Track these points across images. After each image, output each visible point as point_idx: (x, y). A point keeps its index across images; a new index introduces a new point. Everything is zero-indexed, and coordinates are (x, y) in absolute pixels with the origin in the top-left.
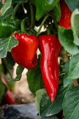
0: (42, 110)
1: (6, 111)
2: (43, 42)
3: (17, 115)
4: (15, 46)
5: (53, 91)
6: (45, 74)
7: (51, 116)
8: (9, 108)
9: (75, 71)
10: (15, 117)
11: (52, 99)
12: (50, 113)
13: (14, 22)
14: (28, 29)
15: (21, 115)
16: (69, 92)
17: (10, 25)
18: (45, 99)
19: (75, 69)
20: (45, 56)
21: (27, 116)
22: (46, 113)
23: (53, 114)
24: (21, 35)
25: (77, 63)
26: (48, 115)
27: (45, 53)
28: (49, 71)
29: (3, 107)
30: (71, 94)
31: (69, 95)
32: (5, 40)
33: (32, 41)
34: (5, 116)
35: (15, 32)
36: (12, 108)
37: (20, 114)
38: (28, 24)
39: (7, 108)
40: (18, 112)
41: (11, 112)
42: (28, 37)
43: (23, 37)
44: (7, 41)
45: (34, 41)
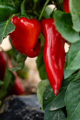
0: (46, 104)
1: (11, 103)
2: (46, 26)
3: (23, 107)
4: (11, 32)
5: (57, 83)
6: (48, 63)
7: (56, 110)
8: (14, 100)
9: (76, 61)
10: (20, 110)
11: (56, 91)
12: (54, 107)
13: (13, 4)
14: (31, 11)
15: (27, 108)
16: (73, 84)
17: (9, 7)
18: (50, 91)
19: (76, 58)
20: (48, 42)
21: (33, 109)
22: (50, 107)
23: (57, 108)
24: (21, 19)
25: (78, 52)
26: (52, 109)
27: (48, 39)
28: (52, 60)
29: (9, 98)
30: (75, 86)
31: (72, 87)
32: (2, 25)
33: (33, 25)
34: (9, 108)
35: (14, 15)
36: (18, 100)
37: (26, 106)
38: (31, 5)
39: (12, 99)
40: (24, 104)
41: (16, 104)
42: (28, 21)
43: (22, 21)
44: (4, 26)
45: (34, 25)
